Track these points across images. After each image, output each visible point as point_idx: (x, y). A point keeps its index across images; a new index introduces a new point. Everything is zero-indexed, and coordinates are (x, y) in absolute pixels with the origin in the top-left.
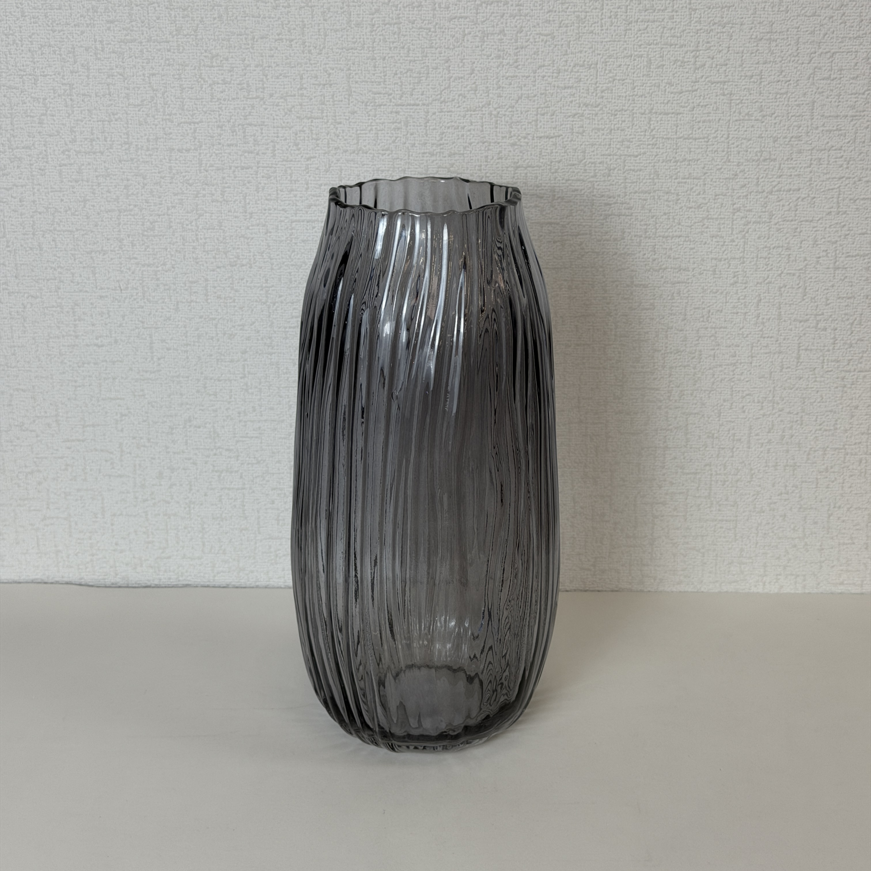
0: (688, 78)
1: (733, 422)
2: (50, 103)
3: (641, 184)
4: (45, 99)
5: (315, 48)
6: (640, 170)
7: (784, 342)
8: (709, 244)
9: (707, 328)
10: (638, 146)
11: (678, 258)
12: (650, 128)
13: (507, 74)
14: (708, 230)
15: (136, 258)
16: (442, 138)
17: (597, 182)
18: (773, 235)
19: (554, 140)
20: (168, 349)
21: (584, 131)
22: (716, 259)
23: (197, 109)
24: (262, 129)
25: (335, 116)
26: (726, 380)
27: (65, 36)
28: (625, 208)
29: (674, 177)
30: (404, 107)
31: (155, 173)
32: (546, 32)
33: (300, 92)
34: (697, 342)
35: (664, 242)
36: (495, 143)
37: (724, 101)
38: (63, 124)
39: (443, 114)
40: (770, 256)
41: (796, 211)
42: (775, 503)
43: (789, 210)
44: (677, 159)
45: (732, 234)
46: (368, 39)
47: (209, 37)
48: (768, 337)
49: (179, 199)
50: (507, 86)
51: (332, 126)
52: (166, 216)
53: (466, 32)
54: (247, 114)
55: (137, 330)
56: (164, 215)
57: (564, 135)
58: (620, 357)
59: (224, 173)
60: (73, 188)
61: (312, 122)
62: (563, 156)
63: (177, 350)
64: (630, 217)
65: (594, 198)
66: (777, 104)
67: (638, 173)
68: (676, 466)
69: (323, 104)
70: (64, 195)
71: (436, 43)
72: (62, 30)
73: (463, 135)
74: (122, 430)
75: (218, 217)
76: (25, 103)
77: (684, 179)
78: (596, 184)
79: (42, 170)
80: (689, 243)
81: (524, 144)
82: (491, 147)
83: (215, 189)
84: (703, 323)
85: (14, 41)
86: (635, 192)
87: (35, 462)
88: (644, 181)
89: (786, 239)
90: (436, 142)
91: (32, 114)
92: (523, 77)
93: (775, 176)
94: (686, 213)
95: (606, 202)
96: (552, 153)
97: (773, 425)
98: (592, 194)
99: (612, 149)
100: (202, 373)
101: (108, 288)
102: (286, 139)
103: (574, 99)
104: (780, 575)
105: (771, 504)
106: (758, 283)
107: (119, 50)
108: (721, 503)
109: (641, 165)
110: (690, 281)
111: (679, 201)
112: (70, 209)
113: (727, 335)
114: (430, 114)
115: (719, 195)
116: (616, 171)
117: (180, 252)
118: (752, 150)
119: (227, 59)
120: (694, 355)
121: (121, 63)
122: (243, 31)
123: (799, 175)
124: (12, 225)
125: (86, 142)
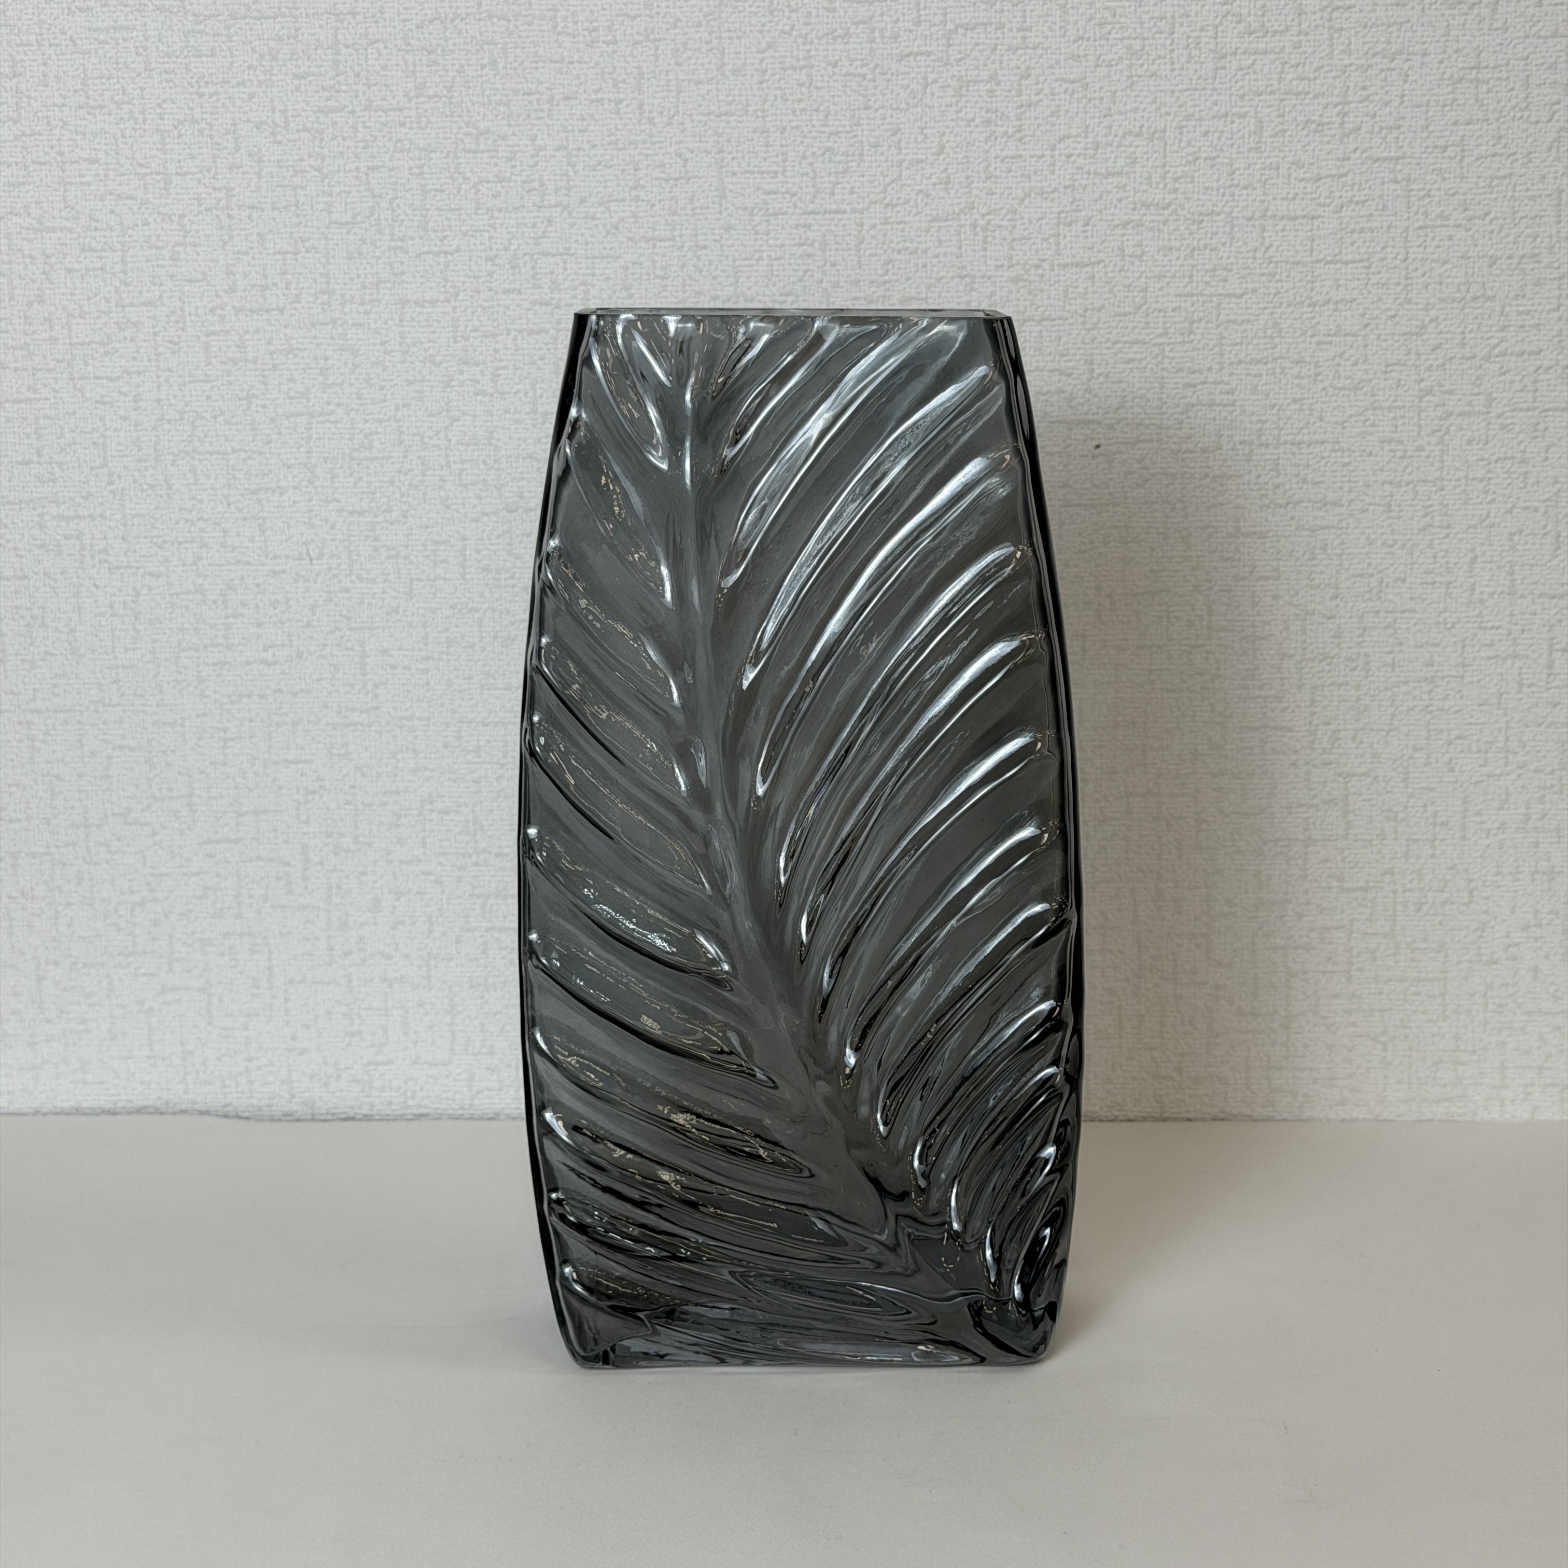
0: (1329, 153)
1: (1432, 790)
2: (193, 223)
3: (1250, 347)
4: (181, 217)
5: (661, 113)
6: (1248, 321)
7: (1524, 636)
8: (1377, 455)
9: (1378, 612)
10: (1244, 277)
11: (1322, 482)
12: (1262, 244)
13: (1005, 153)
14: (1375, 429)
15: (338, 501)
16: (888, 271)
17: (1169, 344)
18: (1494, 436)
19: (1089, 269)
20: (394, 667)
21: (1143, 253)
22: (1391, 483)
23: (450, 227)
24: (565, 262)
25: (696, 235)
26: (1417, 709)
27: (220, 104)
28: (1221, 393)
29: (1309, 333)
30: (817, 217)
31: (374, 344)
32: (1072, 76)
33: (633, 193)
34: (1360, 639)
35: (1294, 454)
36: (983, 277)
37: (1399, 192)
38: (213, 260)
39: (889, 227)
40: (1490, 475)
41: (1536, 390)
42: (1517, 945)
43: (1522, 390)
44: (1314, 300)
45: (1419, 435)
46: (754, 95)
47: (475, 99)
48: (1492, 628)
49: (417, 392)
50: (1004, 175)
51: (690, 254)
52: (392, 422)
53: (930, 80)
54: (540, 234)
55: (338, 633)
56: (389, 420)
57: (1107, 261)
58: (1219, 669)
59: (497, 342)
60: (229, 373)
61: (654, 246)
62: (1106, 299)
63: (409, 669)
64: (1230, 409)
65: (1165, 374)
66: (1494, 195)
67: (1244, 327)
68: (1330, 876)
69: (674, 214)
70: (212, 388)
71: (875, 101)
72: (216, 93)
73: (925, 266)
74: (307, 822)
75: (486, 421)
76: (148, 224)
77: (1329, 335)
78: (1167, 348)
79: (176, 344)
80: (1339, 454)
81: (1037, 278)
82: (976, 286)
83: (482, 372)
84: (1370, 604)
85: (131, 113)
86: (1240, 362)
87: (148, 884)
88: (1255, 341)
89: (1520, 443)
90: (874, 277)
91: (160, 244)
92: (1031, 157)
93: (1495, 329)
94: (1334, 398)
95: (1186, 380)
96: (1086, 293)
97: (1508, 794)
98: (1160, 366)
99: (1195, 284)
100: (454, 712)
101: (287, 557)
102: (608, 279)
103: (1125, 195)
104: (1532, 1085)
105: (1509, 946)
106: (1469, 527)
107: (316, 125)
108: (1414, 945)
109: (1249, 311)
110: (1344, 524)
111: (1320, 377)
112: (222, 413)
113: (1415, 624)
114: (866, 227)
115: (1394, 364)
116: (1202, 325)
117: (416, 487)
118: (1450, 280)
119: (504, 138)
120: (1354, 664)
121: (317, 149)
122: (533, 86)
123: (1537, 325)
124: (119, 444)
125: (253, 292)
